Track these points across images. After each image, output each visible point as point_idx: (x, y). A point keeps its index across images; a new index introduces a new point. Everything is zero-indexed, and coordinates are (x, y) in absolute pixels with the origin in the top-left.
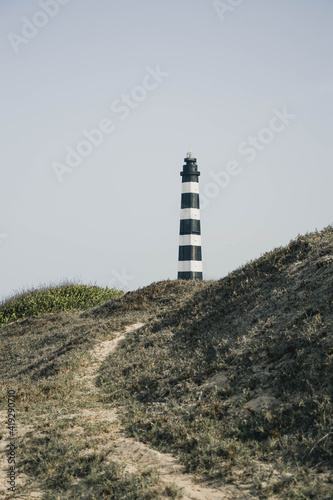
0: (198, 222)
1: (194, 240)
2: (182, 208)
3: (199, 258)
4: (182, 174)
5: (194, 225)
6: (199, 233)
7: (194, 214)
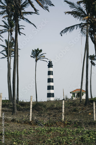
0: (53, 79)
1: (51, 84)
2: (48, 75)
3: (53, 89)
4: (48, 66)
5: (51, 80)
6: (53, 82)
7: (51, 77)
